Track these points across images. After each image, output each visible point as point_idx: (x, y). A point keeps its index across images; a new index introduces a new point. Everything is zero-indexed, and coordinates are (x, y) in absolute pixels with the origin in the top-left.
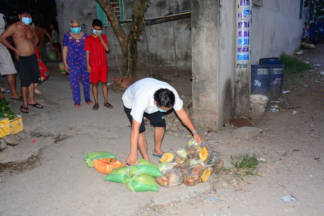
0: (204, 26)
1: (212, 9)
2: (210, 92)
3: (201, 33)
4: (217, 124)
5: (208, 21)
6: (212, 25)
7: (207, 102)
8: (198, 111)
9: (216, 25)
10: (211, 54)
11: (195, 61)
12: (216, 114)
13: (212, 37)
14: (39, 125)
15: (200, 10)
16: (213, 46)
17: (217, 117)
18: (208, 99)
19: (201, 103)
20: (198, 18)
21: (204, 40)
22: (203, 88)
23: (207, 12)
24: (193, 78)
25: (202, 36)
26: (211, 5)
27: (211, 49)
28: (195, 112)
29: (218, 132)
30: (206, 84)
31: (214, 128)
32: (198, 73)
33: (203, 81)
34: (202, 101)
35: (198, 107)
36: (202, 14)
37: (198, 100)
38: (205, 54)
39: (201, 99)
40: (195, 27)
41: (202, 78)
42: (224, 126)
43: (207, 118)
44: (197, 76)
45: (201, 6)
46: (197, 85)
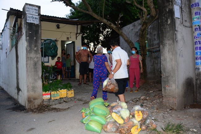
0: (166, 43)
1: (171, 32)
2: (172, 83)
3: (165, 47)
4: (177, 105)
5: (169, 40)
6: (171, 42)
7: (170, 90)
8: (165, 95)
9: (173, 41)
10: (172, 60)
11: (162, 64)
12: (176, 98)
13: (171, 49)
14: (84, 96)
15: (164, 34)
16: (172, 54)
17: (176, 100)
18: (170, 88)
19: (166, 91)
20: (163, 39)
21: (167, 51)
22: (168, 81)
23: (168, 35)
24: (162, 75)
25: (166, 49)
26: (170, 31)
27: (171, 56)
28: (164, 97)
29: (178, 110)
30: (169, 78)
31: (175, 108)
32: (165, 72)
33: (167, 77)
34: (167, 89)
35: (165, 93)
36: (165, 37)
37: (165, 89)
38: (168, 59)
39: (167, 88)
40: (162, 44)
41: (167, 75)
42: (185, 108)
43: (170, 101)
44: (164, 74)
45: (165, 32)
46: (164, 80)
